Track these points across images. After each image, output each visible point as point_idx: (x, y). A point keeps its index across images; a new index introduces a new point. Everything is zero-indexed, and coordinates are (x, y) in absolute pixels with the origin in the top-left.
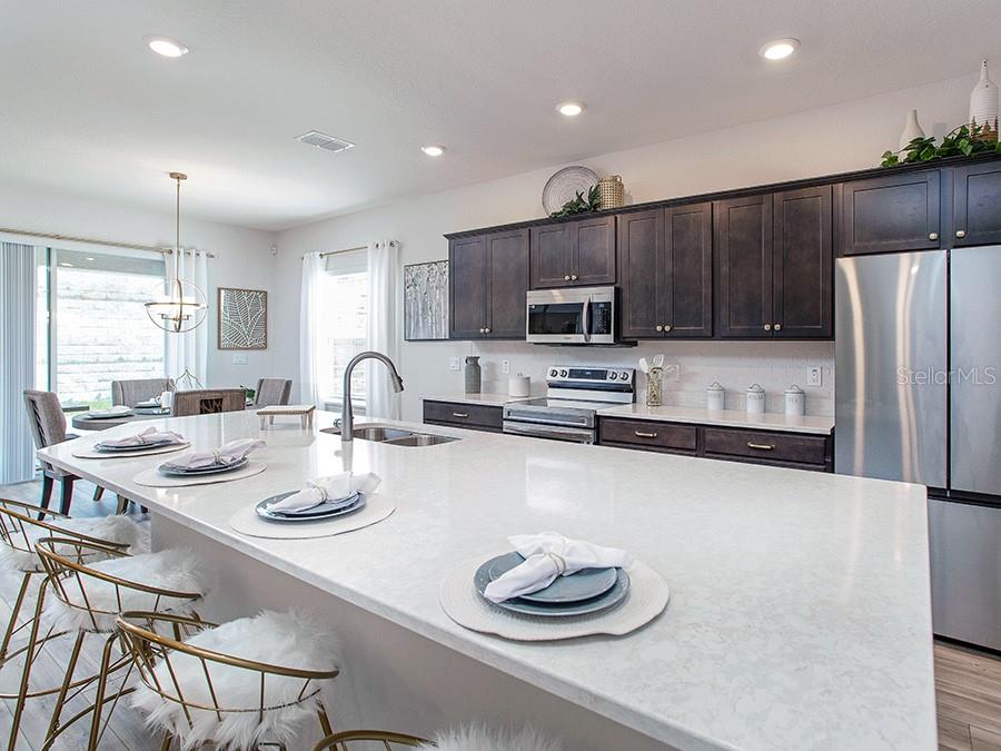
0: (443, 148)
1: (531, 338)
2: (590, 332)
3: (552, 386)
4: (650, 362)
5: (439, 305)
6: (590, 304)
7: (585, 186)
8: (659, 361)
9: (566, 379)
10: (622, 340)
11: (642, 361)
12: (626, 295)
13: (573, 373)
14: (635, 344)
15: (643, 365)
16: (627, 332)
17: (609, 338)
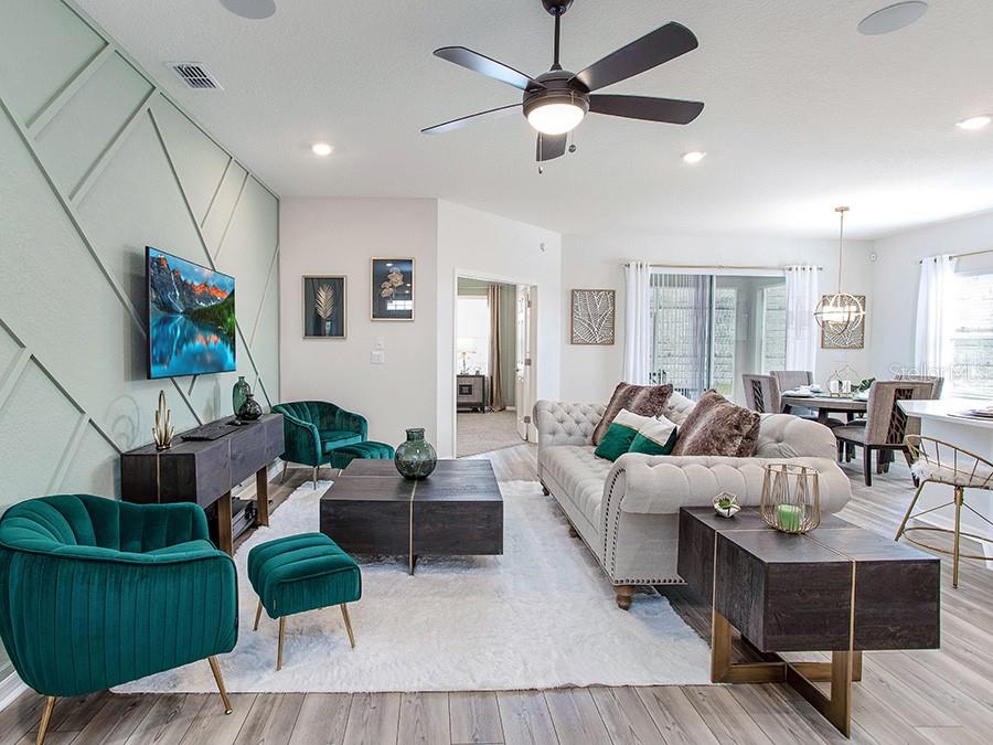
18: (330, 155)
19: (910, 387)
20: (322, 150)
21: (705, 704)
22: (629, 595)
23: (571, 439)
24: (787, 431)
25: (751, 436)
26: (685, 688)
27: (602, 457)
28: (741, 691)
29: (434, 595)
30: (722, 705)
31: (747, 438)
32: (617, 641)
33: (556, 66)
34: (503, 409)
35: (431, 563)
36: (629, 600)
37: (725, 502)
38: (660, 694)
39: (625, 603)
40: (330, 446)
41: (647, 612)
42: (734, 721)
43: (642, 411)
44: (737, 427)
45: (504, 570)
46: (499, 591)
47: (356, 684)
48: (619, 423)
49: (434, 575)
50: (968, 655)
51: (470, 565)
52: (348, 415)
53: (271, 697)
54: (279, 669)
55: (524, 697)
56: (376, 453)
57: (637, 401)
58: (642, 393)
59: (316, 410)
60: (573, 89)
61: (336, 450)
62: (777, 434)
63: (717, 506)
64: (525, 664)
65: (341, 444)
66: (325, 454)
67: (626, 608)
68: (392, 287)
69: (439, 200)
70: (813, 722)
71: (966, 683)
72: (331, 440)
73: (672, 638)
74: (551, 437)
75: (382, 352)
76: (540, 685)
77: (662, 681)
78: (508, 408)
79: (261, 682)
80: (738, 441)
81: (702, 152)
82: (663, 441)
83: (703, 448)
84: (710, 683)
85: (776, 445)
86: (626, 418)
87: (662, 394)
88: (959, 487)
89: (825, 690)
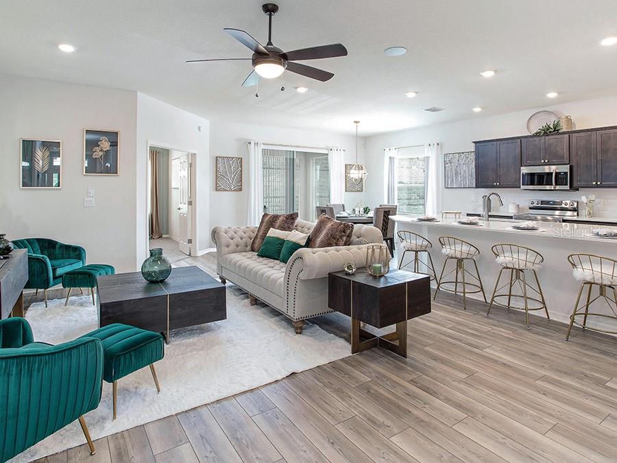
0: (482, 108)
1: (522, 187)
2: (556, 184)
3: (530, 208)
4: (587, 198)
5: (465, 172)
6: (556, 173)
7: (551, 121)
8: (592, 197)
9: (539, 205)
10: (573, 188)
11: (583, 197)
12: (575, 169)
13: (542, 202)
14: (578, 190)
15: (584, 199)
16: (575, 185)
17: (567, 187)
18: (73, 52)
19: (388, 210)
20: (67, 48)
21: (353, 363)
22: (299, 326)
23: (239, 249)
24: (362, 232)
25: (349, 236)
26: (342, 360)
27: (262, 256)
28: (364, 354)
29: (191, 351)
30: (360, 362)
31: (348, 236)
32: (303, 348)
33: (270, 43)
34: (160, 237)
35: (176, 334)
36: (301, 328)
37: (350, 267)
38: (334, 365)
39: (299, 331)
40: (60, 271)
41: (311, 333)
42: (367, 366)
43: (283, 228)
44: (344, 232)
45: (224, 329)
46: (230, 341)
47: (175, 409)
48: (272, 236)
49: (184, 341)
50: (430, 319)
51: (203, 331)
52: (68, 247)
53: (119, 435)
54: (114, 418)
55: (273, 386)
56: (103, 272)
57: (278, 222)
58: (281, 218)
59: (37, 245)
60: (282, 58)
61: (67, 274)
62: (358, 234)
63: (346, 269)
64: (267, 371)
65: (68, 269)
66: (55, 278)
67: (300, 333)
68: (102, 150)
69: (138, 93)
70: (393, 357)
71: (432, 328)
72: (60, 266)
73: (328, 341)
74: (227, 249)
75: (93, 199)
76: (279, 378)
77: (333, 359)
78: (164, 236)
79: (106, 429)
80: (344, 238)
81: (306, 87)
82: (303, 243)
83: (328, 243)
84: (351, 355)
85: (358, 239)
86: (274, 233)
87: (292, 217)
88: (417, 252)
89: (397, 343)
